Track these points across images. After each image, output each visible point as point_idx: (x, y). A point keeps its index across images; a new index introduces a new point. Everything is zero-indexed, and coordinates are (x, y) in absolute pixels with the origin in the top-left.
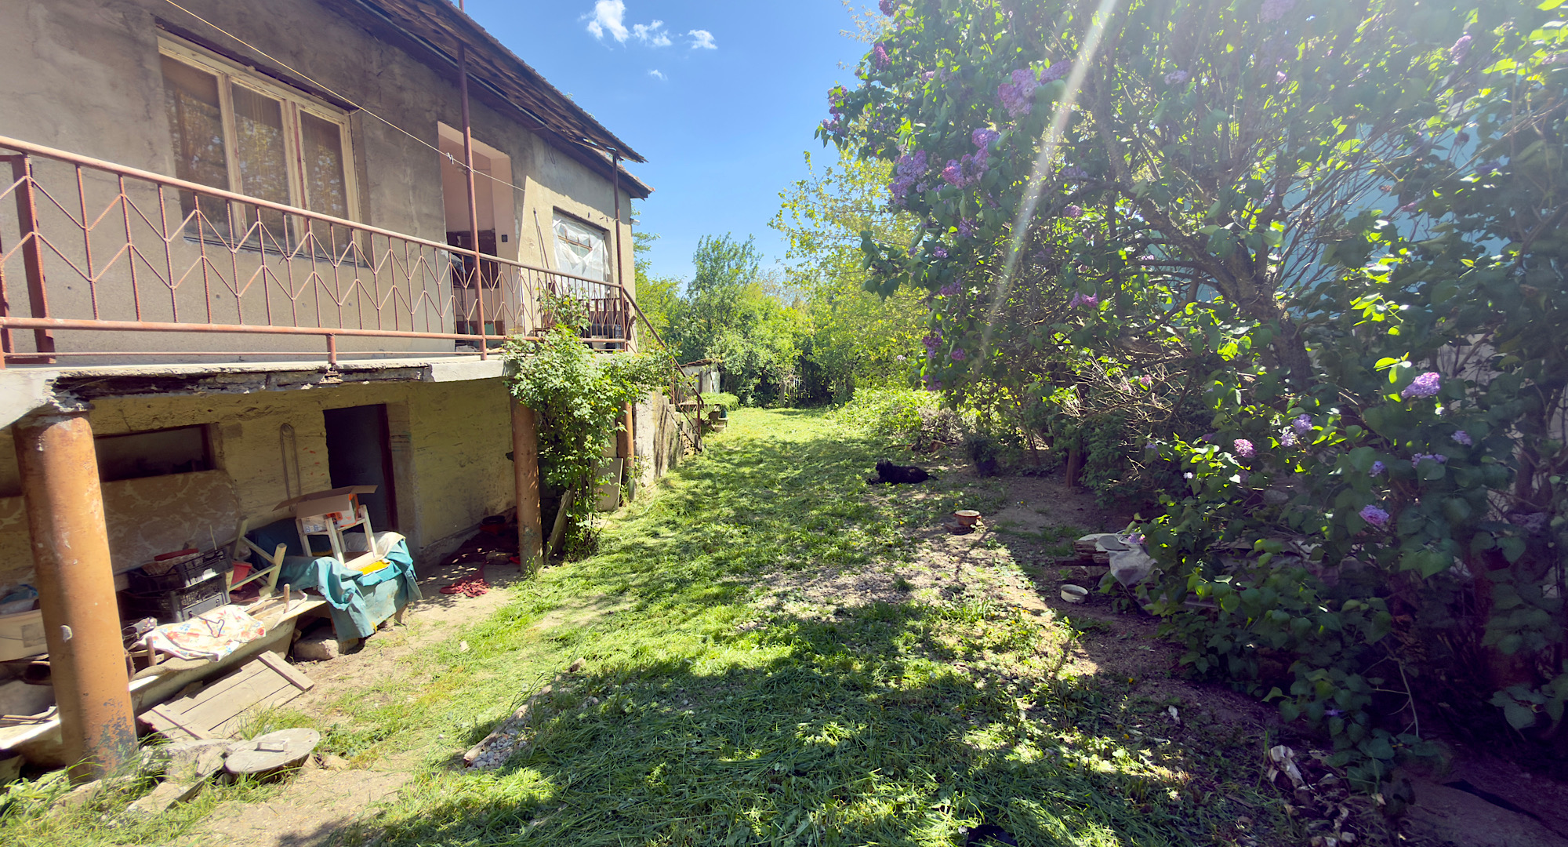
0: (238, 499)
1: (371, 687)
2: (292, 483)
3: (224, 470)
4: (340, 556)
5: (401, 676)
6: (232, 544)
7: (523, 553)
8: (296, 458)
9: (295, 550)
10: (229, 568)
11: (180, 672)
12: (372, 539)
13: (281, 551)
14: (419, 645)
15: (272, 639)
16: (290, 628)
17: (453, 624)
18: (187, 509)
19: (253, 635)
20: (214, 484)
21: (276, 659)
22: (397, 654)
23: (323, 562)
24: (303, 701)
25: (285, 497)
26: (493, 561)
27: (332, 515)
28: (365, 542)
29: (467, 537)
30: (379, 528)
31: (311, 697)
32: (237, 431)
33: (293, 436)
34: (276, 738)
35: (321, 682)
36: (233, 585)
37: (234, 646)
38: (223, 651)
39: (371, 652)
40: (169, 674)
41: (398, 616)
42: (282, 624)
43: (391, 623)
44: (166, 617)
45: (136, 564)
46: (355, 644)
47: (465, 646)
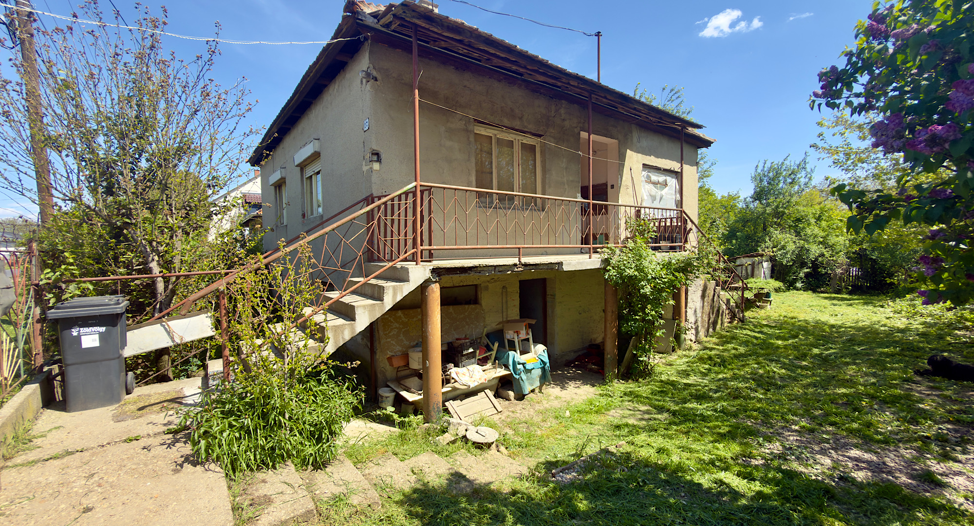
0: (484, 318)
1: (524, 420)
2: (504, 314)
3: (481, 305)
4: (518, 351)
5: (537, 419)
6: (481, 338)
7: (606, 369)
8: (507, 302)
9: (502, 345)
10: (478, 349)
11: (458, 389)
12: (532, 346)
13: (496, 345)
14: (547, 406)
15: (489, 384)
16: (496, 381)
17: (564, 400)
18: (468, 320)
19: (483, 381)
20: (477, 310)
21: (490, 394)
22: (537, 407)
23: (511, 353)
24: (496, 417)
25: (501, 320)
26: (591, 370)
27: (517, 332)
28: (529, 347)
29: (580, 353)
30: (536, 341)
31: (500, 416)
32: (487, 288)
33: (506, 292)
34: (483, 429)
35: (505, 410)
36: (479, 355)
37: (476, 384)
38: (473, 384)
39: (526, 403)
40: (454, 389)
41: (540, 388)
42: (493, 378)
43: (537, 390)
44: (456, 365)
45: (450, 340)
46: (521, 397)
47: (568, 414)
